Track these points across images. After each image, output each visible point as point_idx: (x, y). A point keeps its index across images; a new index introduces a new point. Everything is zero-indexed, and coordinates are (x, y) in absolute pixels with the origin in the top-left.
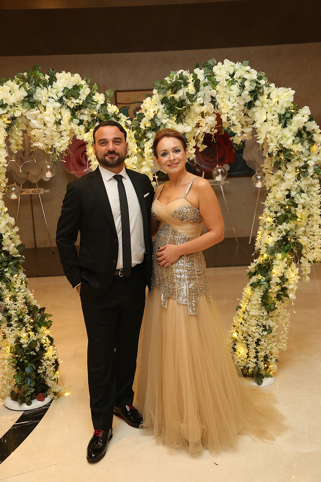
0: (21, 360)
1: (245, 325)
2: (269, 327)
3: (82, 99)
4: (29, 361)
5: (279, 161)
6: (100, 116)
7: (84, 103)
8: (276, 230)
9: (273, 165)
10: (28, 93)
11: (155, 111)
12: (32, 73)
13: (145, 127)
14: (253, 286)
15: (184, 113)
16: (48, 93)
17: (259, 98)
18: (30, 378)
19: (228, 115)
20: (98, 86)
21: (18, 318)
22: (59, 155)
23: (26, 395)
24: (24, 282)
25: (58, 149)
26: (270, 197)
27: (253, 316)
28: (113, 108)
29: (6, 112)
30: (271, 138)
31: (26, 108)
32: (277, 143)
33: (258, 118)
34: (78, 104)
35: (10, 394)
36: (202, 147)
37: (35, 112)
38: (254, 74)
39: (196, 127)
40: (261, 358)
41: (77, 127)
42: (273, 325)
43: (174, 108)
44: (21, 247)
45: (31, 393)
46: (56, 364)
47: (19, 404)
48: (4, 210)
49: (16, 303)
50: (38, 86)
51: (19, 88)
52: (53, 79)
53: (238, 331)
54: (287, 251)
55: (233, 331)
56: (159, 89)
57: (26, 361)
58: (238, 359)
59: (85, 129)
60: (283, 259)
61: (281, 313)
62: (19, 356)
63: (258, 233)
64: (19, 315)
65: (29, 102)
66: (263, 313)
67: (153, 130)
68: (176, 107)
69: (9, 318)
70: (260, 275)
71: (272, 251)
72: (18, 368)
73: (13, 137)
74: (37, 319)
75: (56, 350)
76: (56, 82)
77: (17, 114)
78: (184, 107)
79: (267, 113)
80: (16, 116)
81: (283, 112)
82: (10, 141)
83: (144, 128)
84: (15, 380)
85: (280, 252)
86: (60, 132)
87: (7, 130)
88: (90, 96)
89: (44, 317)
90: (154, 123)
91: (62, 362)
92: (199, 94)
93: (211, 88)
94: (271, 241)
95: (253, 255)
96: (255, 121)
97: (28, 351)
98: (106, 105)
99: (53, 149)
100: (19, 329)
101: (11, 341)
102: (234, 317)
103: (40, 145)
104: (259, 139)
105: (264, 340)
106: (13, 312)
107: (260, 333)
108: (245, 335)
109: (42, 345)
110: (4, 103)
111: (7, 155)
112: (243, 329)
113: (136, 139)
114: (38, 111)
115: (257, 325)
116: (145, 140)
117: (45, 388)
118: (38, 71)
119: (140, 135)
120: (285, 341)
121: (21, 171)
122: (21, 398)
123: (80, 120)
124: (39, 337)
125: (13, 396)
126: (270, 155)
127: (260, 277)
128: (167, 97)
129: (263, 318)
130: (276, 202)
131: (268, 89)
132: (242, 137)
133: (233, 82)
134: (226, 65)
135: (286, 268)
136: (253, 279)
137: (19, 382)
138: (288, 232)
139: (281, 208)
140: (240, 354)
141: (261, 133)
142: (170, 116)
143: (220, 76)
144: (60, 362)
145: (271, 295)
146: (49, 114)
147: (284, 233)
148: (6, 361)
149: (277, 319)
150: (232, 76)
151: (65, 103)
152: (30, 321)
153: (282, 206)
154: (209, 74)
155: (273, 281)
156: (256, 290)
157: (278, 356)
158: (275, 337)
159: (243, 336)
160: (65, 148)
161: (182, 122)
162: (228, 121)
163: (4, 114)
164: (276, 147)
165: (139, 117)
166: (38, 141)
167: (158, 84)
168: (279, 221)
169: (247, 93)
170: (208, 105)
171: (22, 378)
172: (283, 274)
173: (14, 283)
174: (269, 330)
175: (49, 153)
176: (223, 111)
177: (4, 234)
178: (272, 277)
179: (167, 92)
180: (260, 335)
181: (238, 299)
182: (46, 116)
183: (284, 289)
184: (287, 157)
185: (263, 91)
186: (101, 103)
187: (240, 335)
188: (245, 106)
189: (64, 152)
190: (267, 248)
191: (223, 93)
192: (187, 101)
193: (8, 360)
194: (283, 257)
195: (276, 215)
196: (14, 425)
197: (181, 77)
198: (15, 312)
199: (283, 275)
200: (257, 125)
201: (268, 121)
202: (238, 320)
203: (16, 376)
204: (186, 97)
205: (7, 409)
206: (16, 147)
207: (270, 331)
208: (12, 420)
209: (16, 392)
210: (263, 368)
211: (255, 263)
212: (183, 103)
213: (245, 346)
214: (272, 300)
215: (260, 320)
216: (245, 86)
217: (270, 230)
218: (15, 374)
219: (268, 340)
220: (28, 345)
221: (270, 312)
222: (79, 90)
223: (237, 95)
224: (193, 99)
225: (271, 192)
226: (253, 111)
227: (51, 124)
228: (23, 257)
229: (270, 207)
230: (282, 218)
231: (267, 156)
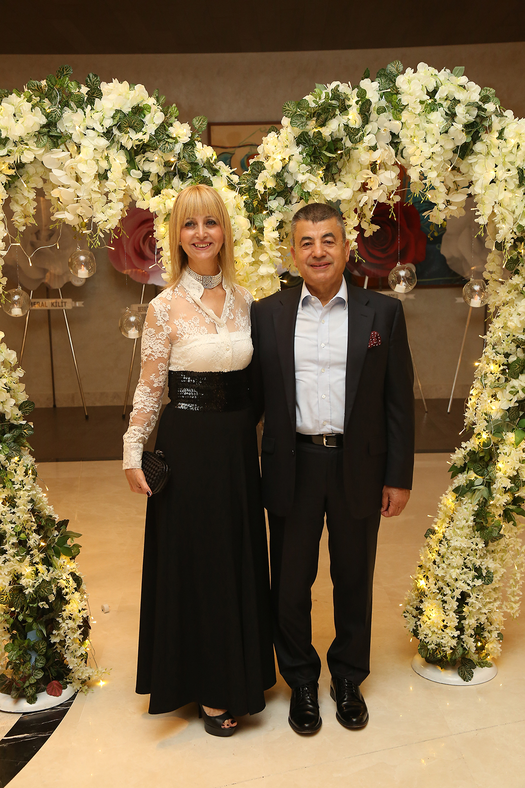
0: (21, 618)
1: (441, 566)
2: (488, 571)
3: (149, 132)
4: (35, 620)
5: (515, 258)
6: (181, 165)
7: (151, 141)
8: (505, 389)
9: (504, 265)
10: (47, 118)
11: (285, 159)
12: (56, 81)
13: (265, 188)
14: (460, 492)
15: (339, 164)
16: (86, 120)
17: (482, 137)
18: (36, 651)
19: (422, 169)
20: (178, 109)
21: (18, 538)
22: (102, 236)
23: (27, 684)
24: (30, 471)
25: (101, 226)
26: (497, 326)
27: (456, 549)
28: (205, 151)
29: (5, 153)
30: (502, 214)
31: (43, 146)
32: (514, 223)
33: (478, 176)
34: (140, 141)
36: (371, 229)
37: (59, 154)
38: (474, 91)
39: (359, 190)
40: (469, 630)
41: (138, 185)
42: (495, 567)
43: (320, 153)
44: (26, 407)
45: (37, 680)
46: (85, 627)
47: (14, 701)
49: (15, 510)
50: (68, 105)
51: (32, 109)
52: (95, 94)
53: (427, 577)
55: (419, 575)
56: (294, 117)
57: (30, 620)
58: (426, 630)
59: (152, 188)
61: (511, 546)
62: (17, 611)
63: (471, 393)
64: (20, 533)
65: (50, 136)
67: (280, 194)
68: (324, 152)
70: (472, 471)
71: (498, 429)
72: (15, 632)
73: (18, 200)
74: (52, 541)
75: (86, 600)
76: (100, 98)
77: (27, 157)
78: (339, 152)
79: (496, 166)
80: (24, 160)
82: (11, 208)
83: (263, 191)
84: (7, 654)
85: (513, 430)
86: (107, 194)
87: (7, 186)
88: (163, 127)
89: (65, 537)
90: (281, 180)
91: (95, 622)
92: (369, 128)
93: (391, 118)
94: (497, 408)
95: (460, 434)
96: (472, 182)
97: (34, 601)
98: (193, 145)
99: (92, 225)
100: (18, 558)
101: (4, 581)
102: (420, 549)
103: (68, 217)
104: (480, 215)
105: (475, 595)
106: (7, 528)
107: (468, 582)
108: (440, 584)
109: (60, 590)
110: (3, 136)
111: (6, 234)
112: (437, 573)
113: (247, 210)
114: (66, 153)
115: (464, 567)
116: (265, 212)
117: (64, 672)
118: (67, 79)
119: (255, 203)
120: (517, 598)
121: (31, 265)
122: (18, 688)
123: (143, 172)
124: (54, 575)
125: (3, 684)
126: (500, 246)
127: (472, 475)
128: (307, 133)
129: (477, 554)
130: (508, 336)
131: (500, 121)
132: (446, 211)
133: (433, 107)
134: (422, 74)
135: (523, 460)
136: (460, 479)
137: (14, 658)
139: (518, 347)
140: (430, 619)
141: (483, 203)
142: (312, 168)
143: (410, 94)
144: (93, 622)
145: (493, 510)
146: (86, 159)
147: (522, 395)
149: (502, 556)
150: (432, 94)
151: (116, 140)
152: (39, 544)
153: (519, 344)
154: (389, 90)
155: (499, 485)
156: (465, 499)
157: (502, 627)
158: (497, 591)
159: (437, 587)
160: (114, 223)
161: (334, 180)
162: (421, 179)
163: (2, 157)
164: (511, 230)
165: (253, 168)
166: (64, 209)
167: (291, 107)
168: (512, 370)
169: (460, 127)
170: (385, 150)
171: (21, 652)
172: (517, 471)
173: (11, 473)
174: (487, 578)
175: (84, 232)
176: (413, 160)
178: (496, 478)
179: (308, 123)
180: (469, 585)
181: (430, 516)
182: (80, 162)
183: (518, 501)
185: (491, 124)
186: (184, 141)
187: (432, 584)
188: (455, 152)
189: (112, 232)
190: (488, 422)
191: (413, 126)
192: (345, 141)
194: (518, 439)
195: (507, 361)
196: (3, 741)
197: (336, 95)
198: (12, 528)
199: (518, 473)
200: (477, 189)
201: (497, 182)
202: (428, 556)
203: (10, 648)
204: (343, 133)
206: (22, 220)
209: (9, 677)
210: (473, 649)
211: (464, 448)
212: (337, 144)
213: (439, 605)
214: (496, 519)
215: (471, 558)
216: (455, 113)
217: (495, 388)
218: (8, 642)
219: (483, 595)
220: (33, 589)
221: (490, 543)
222: (143, 116)
223: (440, 130)
224: (357, 136)
225: (498, 316)
226: (470, 162)
227: (88, 179)
228: (31, 424)
229: (496, 344)
230: (518, 366)
231: (494, 247)
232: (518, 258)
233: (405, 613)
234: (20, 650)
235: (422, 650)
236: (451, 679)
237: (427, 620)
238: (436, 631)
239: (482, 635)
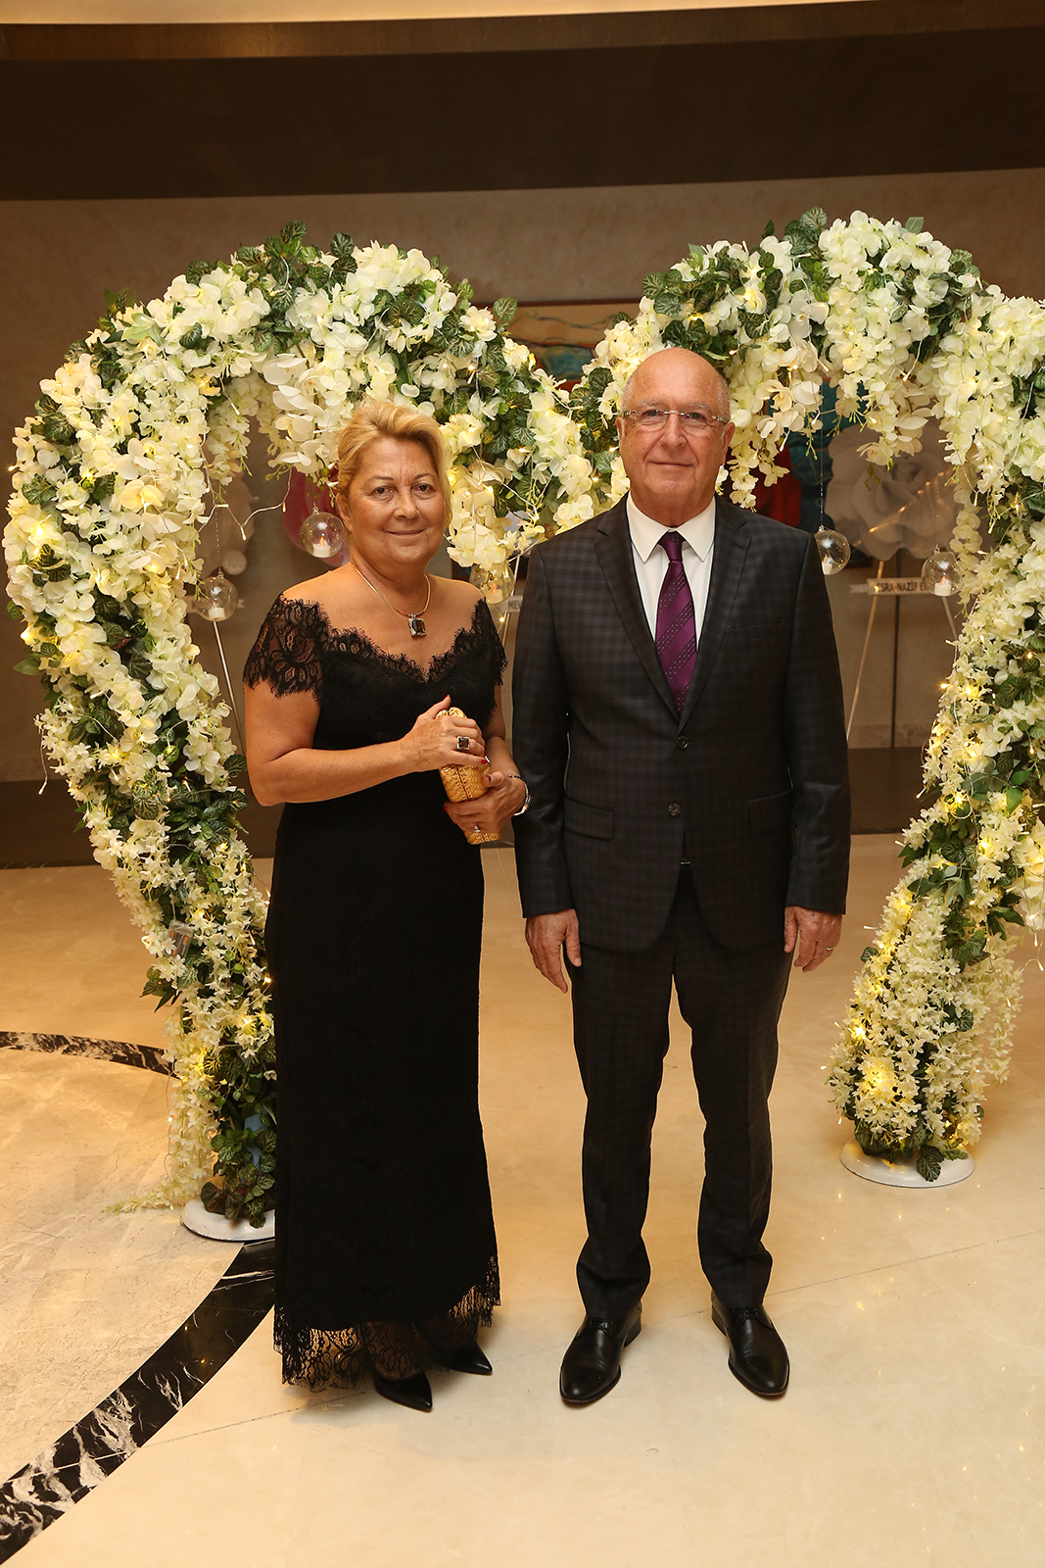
1: (892, 1004)
2: (965, 1010)
3: (432, 325)
4: (257, 1099)
5: (1006, 518)
6: (483, 375)
7: (436, 338)
8: (991, 724)
9: (991, 529)
10: (271, 306)
12: (282, 247)
14: (919, 889)
16: (332, 307)
17: (956, 328)
18: (261, 1148)
19: (864, 379)
20: (473, 287)
21: (230, 972)
23: (249, 1197)
24: (244, 865)
26: (975, 625)
27: (915, 977)
28: (518, 352)
29: (208, 362)
30: (987, 448)
31: (265, 350)
32: (1005, 463)
33: (949, 388)
34: (417, 338)
35: (199, 1193)
36: (774, 475)
37: (290, 361)
38: (941, 256)
39: (761, 412)
40: (935, 1102)
42: (975, 1004)
44: (234, 764)
45: (263, 1191)
47: (230, 1223)
48: (188, 654)
49: (225, 927)
50: (302, 284)
51: (247, 292)
52: (345, 266)
53: (868, 1022)
54: (1022, 787)
55: (853, 1020)
56: (659, 297)
58: (867, 1104)
60: (1011, 810)
61: (998, 971)
62: (230, 1085)
63: (933, 732)
64: (233, 963)
65: (276, 334)
66: (947, 969)
68: (708, 353)
69: (205, 971)
70: (938, 855)
71: (979, 787)
72: (225, 1118)
73: (219, 435)
76: (354, 272)
77: (240, 368)
79: (978, 374)
80: (235, 373)
81: (1026, 371)
82: (212, 449)
83: (610, 415)
84: (215, 1153)
85: (1003, 789)
87: (208, 414)
88: (454, 316)
92: (778, 314)
93: (812, 298)
94: (977, 755)
95: (918, 796)
96: (935, 398)
97: (256, 1068)
98: (500, 344)
100: (232, 1002)
101: (211, 1039)
102: (855, 979)
103: (302, 461)
104: (953, 451)
105: (946, 1047)
106: (214, 954)
107: (935, 1027)
108: (891, 1032)
110: (204, 335)
111: (208, 490)
112: (884, 1015)
113: (585, 446)
114: (301, 361)
115: (928, 1005)
116: (612, 449)
118: (299, 242)
119: (597, 434)
120: (1006, 1052)
121: (244, 538)
122: (235, 1205)
123: (421, 388)
125: (211, 1197)
126: (983, 499)
127: (939, 861)
128: (681, 322)
129: (947, 985)
130: (992, 641)
131: (983, 302)
132: (896, 445)
133: (876, 281)
134: (859, 229)
135: (1019, 836)
136: (917, 869)
137: (227, 1158)
138: (1028, 731)
139: (1009, 657)
140: (873, 1087)
141: (957, 431)
143: (844, 261)
145: (973, 915)
146: (333, 368)
147: (1018, 733)
148: (193, 1097)
150: (875, 260)
151: (379, 337)
152: (262, 981)
153: (1012, 653)
154: (809, 255)
155: (981, 875)
156: (931, 899)
157: (983, 1098)
158: (977, 1041)
159: (884, 1037)
162: (859, 395)
163: (200, 367)
164: (1001, 474)
165: (593, 379)
166: (296, 449)
167: (656, 283)
168: (1000, 695)
169: (922, 312)
170: (802, 348)
171: (238, 1148)
172: (1009, 853)
173: (216, 868)
174: (963, 1021)
175: (324, 485)
176: (847, 365)
177: (191, 723)
178: (977, 864)
179: (682, 306)
180: (935, 1032)
181: (869, 928)
182: (322, 373)
183: (1009, 900)
184: (1032, 507)
185: (970, 308)
186: (486, 338)
187: (876, 1032)
188: (912, 349)
190: (964, 777)
191: (848, 311)
192: (740, 335)
193: (200, 1093)
194: (1012, 803)
195: (993, 680)
196: (222, 1283)
197: (724, 262)
198: (221, 955)
199: (1011, 856)
200: (950, 410)
201: (979, 398)
202: (867, 989)
203: (220, 1143)
204: (736, 322)
205: (194, 1237)
206: (227, 467)
207: (965, 1021)
208: (214, 1267)
209: (220, 1187)
210: (941, 1132)
211: (924, 820)
212: (726, 339)
213: (888, 1065)
214: (976, 930)
215: (938, 990)
216: (914, 290)
217: (974, 722)
218: (215, 1134)
219: (957, 1047)
220: (256, 1051)
221: (967, 967)
222: (422, 299)
223: (890, 318)
224: (758, 328)
225: (975, 610)
226: (935, 366)
227: (336, 400)
228: (242, 791)
229: (972, 655)
230: (1012, 688)
231: (976, 501)
232: (1009, 518)
233: (831, 1079)
234: (236, 1145)
235: (861, 1136)
236: (906, 1178)
237: (870, 1088)
238: (884, 1104)
239: (953, 1110)
